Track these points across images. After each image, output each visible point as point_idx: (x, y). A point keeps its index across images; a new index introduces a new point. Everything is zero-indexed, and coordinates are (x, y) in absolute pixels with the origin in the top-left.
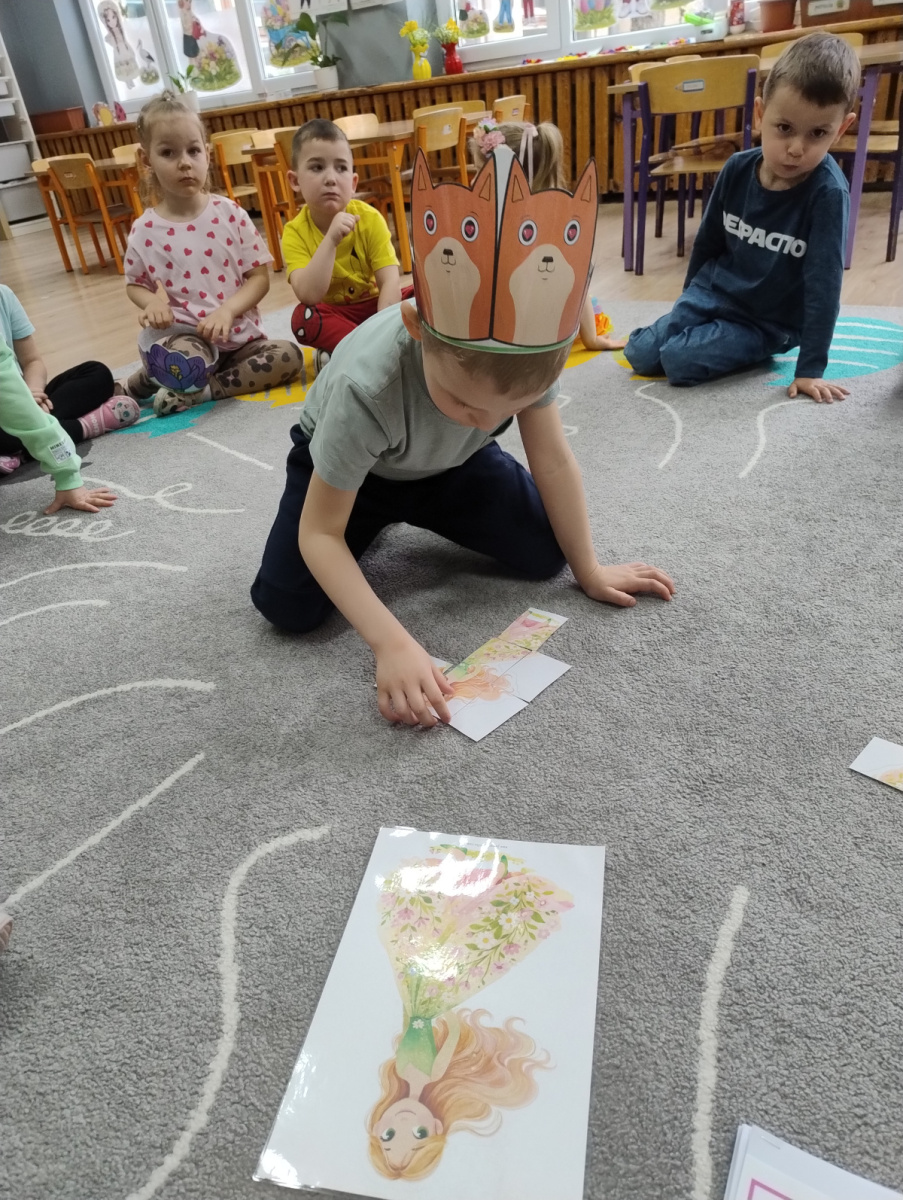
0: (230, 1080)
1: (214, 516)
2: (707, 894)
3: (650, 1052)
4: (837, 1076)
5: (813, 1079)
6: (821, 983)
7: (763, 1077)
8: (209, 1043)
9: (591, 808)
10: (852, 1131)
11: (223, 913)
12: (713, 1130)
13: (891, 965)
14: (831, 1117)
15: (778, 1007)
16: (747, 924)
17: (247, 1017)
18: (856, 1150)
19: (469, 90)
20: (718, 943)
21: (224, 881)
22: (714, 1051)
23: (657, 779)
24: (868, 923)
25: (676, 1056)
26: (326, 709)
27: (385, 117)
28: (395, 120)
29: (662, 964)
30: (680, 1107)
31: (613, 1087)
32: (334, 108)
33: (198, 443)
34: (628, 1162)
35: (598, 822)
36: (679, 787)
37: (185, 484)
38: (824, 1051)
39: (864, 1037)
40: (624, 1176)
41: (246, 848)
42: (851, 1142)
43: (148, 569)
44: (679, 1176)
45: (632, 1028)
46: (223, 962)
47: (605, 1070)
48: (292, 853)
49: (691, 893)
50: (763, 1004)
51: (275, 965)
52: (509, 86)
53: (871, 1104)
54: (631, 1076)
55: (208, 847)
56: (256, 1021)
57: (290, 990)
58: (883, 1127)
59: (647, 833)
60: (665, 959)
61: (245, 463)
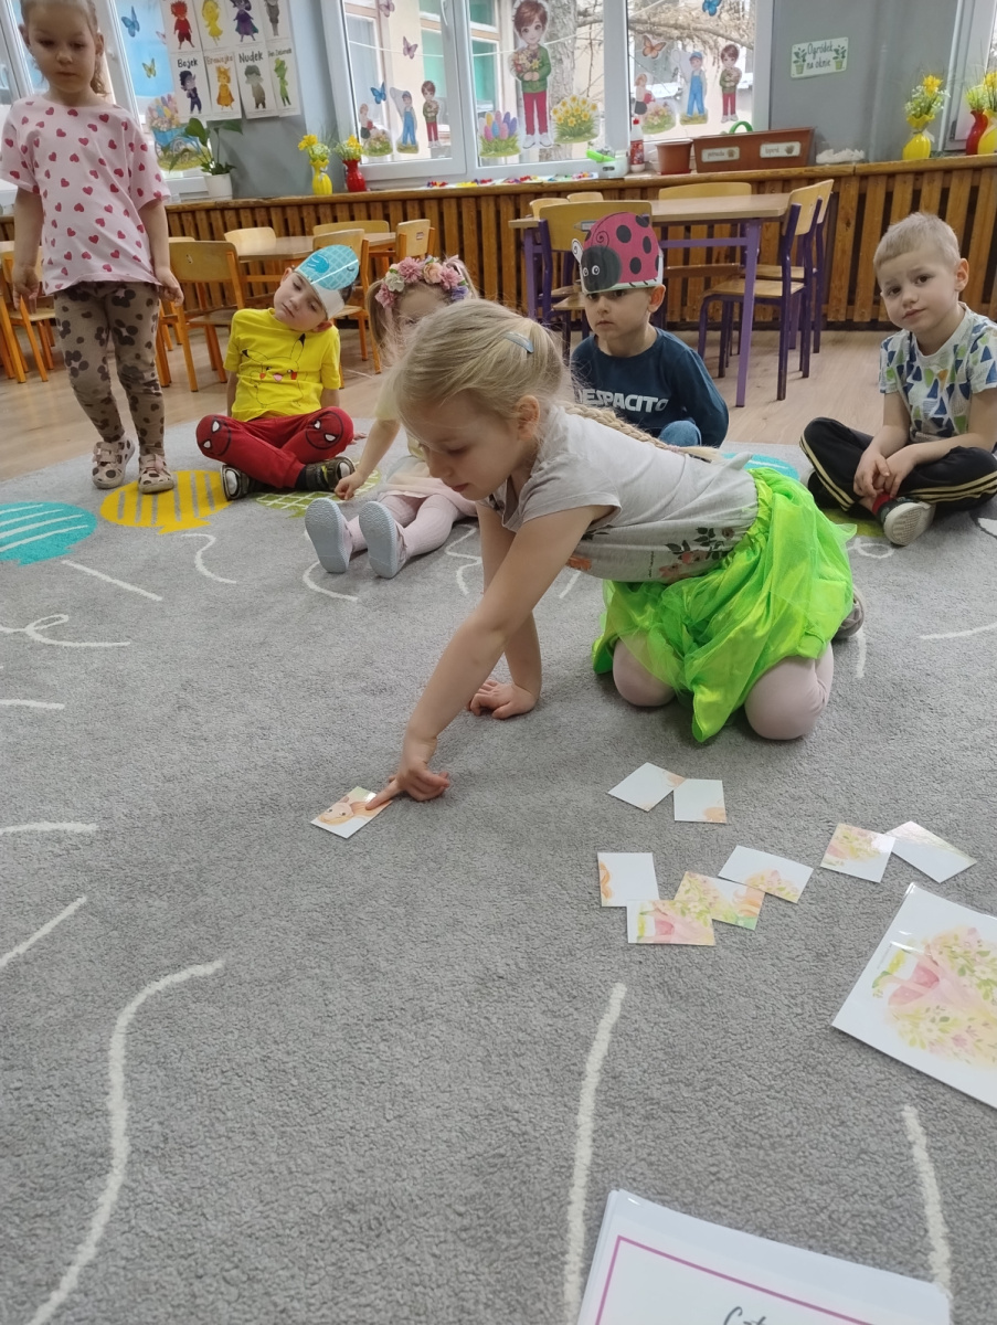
0: (120, 1212)
1: (95, 650)
2: (589, 993)
3: (533, 1140)
4: (696, 1142)
5: (676, 1146)
6: (686, 1064)
7: (633, 1150)
8: (97, 1178)
9: (486, 924)
10: (706, 1187)
11: (111, 1053)
12: (586, 1200)
13: (747, 1042)
14: (689, 1177)
15: (648, 1088)
16: (623, 1017)
17: (138, 1150)
18: (710, 1202)
19: (372, 208)
20: (597, 1037)
21: (111, 1022)
22: (590, 1133)
23: (549, 892)
24: (729, 1007)
25: (556, 1140)
26: (222, 845)
27: (283, 230)
28: (294, 235)
29: (547, 1060)
30: (558, 1184)
31: (499, 1173)
32: (227, 218)
33: (75, 571)
34: (509, 1237)
35: (492, 936)
36: (568, 899)
37: (62, 615)
38: (687, 1122)
39: (721, 1106)
40: (506, 1250)
41: (134, 988)
42: (705, 1196)
43: (19, 708)
44: (555, 1243)
45: (517, 1120)
46: (111, 1099)
47: (491, 1160)
48: (184, 990)
49: (575, 993)
50: (635, 1087)
51: (167, 1097)
52: (413, 207)
53: (724, 1162)
54: (515, 1163)
55: (94, 989)
56: (147, 1152)
57: (183, 1119)
58: (733, 1180)
59: (537, 942)
60: (549, 1054)
61: (131, 593)
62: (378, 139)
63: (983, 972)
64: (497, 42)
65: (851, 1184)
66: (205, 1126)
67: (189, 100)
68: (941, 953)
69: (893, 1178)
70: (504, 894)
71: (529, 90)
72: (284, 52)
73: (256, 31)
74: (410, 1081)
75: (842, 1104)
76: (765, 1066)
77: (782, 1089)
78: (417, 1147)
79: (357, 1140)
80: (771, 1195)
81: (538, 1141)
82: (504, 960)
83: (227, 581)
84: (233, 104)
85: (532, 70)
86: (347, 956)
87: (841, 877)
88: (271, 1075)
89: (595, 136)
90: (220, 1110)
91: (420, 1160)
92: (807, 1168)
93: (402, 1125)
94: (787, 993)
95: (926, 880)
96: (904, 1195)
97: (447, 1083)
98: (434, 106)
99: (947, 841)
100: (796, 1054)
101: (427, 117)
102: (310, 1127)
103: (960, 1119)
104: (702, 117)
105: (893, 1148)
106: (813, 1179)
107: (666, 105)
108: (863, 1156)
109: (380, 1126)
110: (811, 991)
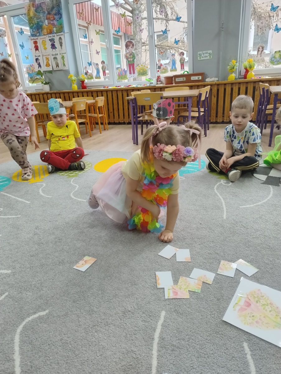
1: (10, 218)
2: (155, 314)
3: (140, 360)
4: (186, 357)
5: (181, 359)
6: (183, 334)
7: (169, 361)
9: (125, 295)
10: (190, 371)
11: (15, 341)
13: (199, 326)
14: (185, 368)
15: (172, 342)
16: (164, 321)
17: (23, 371)
19: (88, 94)
20: (157, 327)
21: (15, 331)
22: (156, 356)
23: (142, 284)
24: (194, 316)
25: (147, 359)
26: (47, 275)
27: (64, 99)
28: (67, 101)
29: (143, 335)
31: (130, 371)
32: (48, 96)
33: (5, 195)
36: (148, 286)
37: (1, 208)
38: (184, 351)
39: (193, 346)
41: (22, 320)
45: (135, 354)
46: (15, 356)
47: (128, 367)
48: (37, 320)
49: (151, 315)
50: (169, 341)
51: (32, 354)
52: (100, 94)
53: (195, 363)
54: (135, 367)
55: (10, 321)
56: (26, 372)
57: (37, 360)
58: (197, 368)
59: (139, 300)
60: (144, 333)
61: (21, 201)
62: (90, 75)
63: (263, 302)
64: (121, 50)
65: (230, 367)
66: (43, 362)
67: (38, 65)
68: (251, 297)
69: (242, 365)
70: (130, 286)
71: (130, 63)
72: (64, 53)
73: (56, 48)
74: (104, 344)
75: (227, 343)
76: (205, 333)
77: (210, 339)
78: (106, 364)
79: (89, 363)
80: (208, 372)
81: (142, 360)
82: (130, 306)
83: (49, 197)
84: (50, 67)
85: (130, 58)
86: (85, 307)
87: (223, 276)
88: (63, 344)
89: (148, 75)
90: (48, 356)
91: (107, 368)
92: (218, 363)
93: (102, 358)
94: (210, 311)
95: (246, 276)
96: (245, 369)
97: (115, 344)
98: (105, 67)
99: (251, 264)
100: (213, 329)
101: (103, 70)
102: (75, 360)
103: (259, 346)
104: (175, 70)
105: (241, 356)
106: (220, 367)
107: (166, 67)
108: (233, 358)
109: (96, 358)
110: (216, 310)
